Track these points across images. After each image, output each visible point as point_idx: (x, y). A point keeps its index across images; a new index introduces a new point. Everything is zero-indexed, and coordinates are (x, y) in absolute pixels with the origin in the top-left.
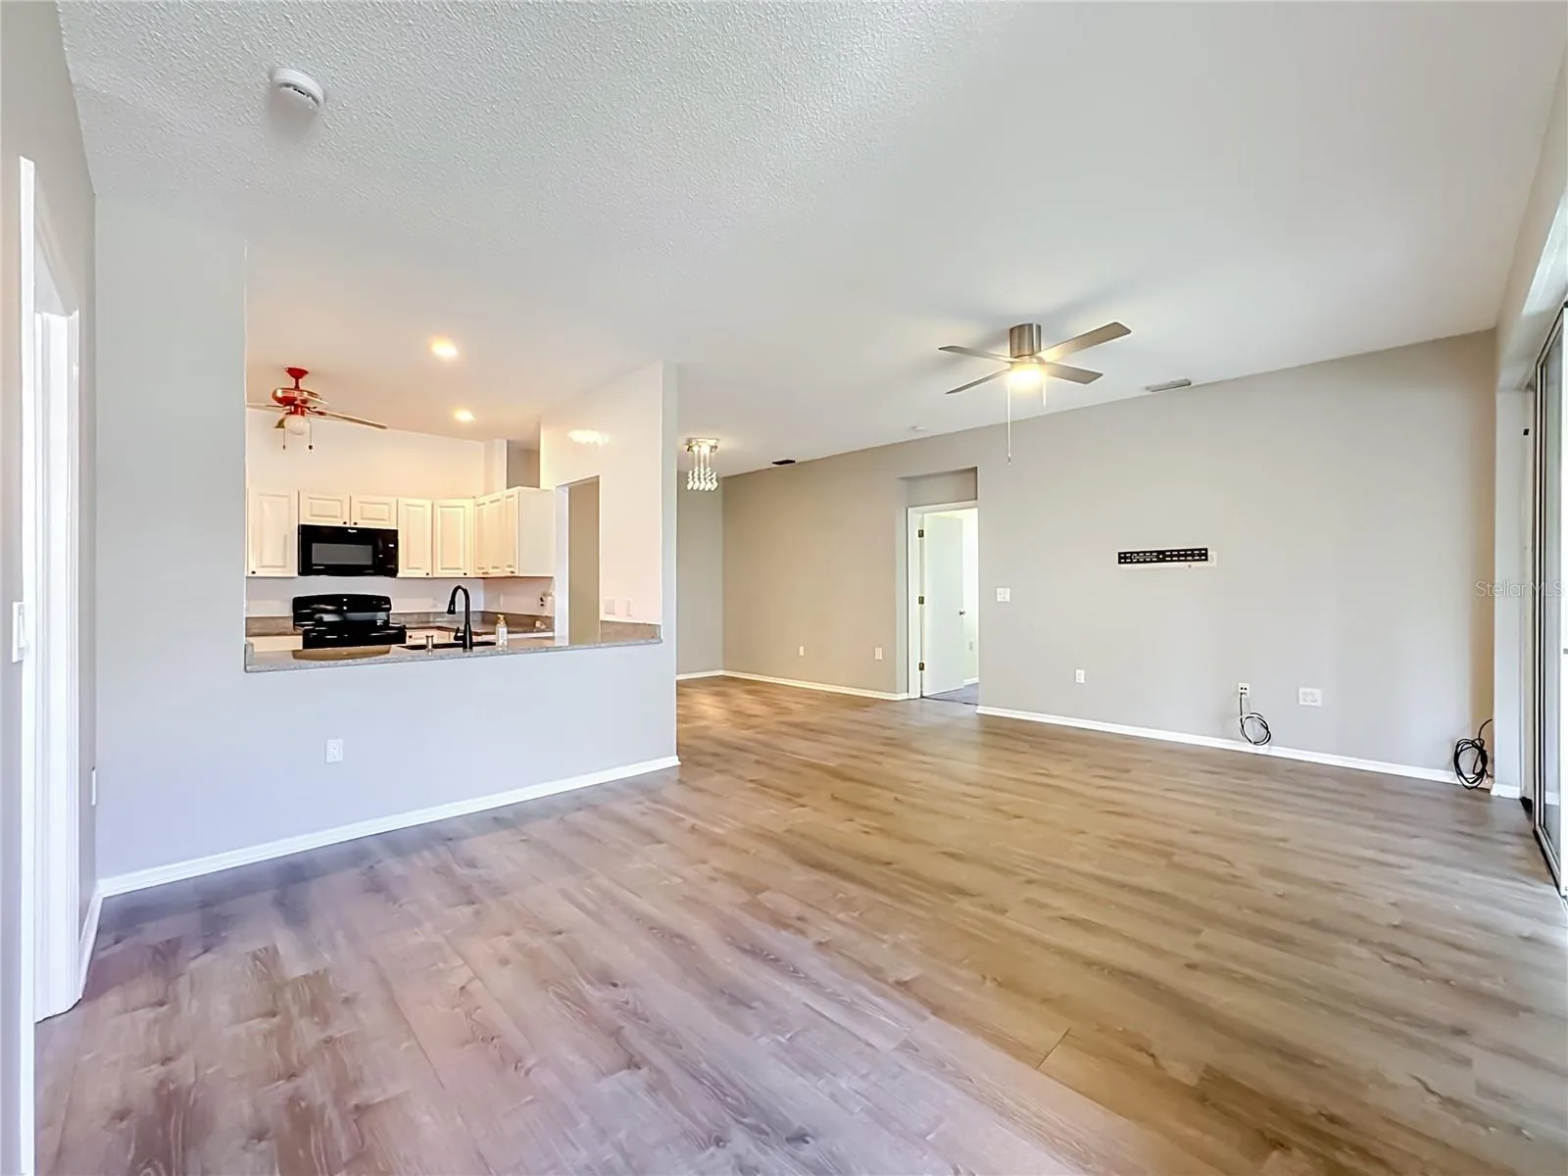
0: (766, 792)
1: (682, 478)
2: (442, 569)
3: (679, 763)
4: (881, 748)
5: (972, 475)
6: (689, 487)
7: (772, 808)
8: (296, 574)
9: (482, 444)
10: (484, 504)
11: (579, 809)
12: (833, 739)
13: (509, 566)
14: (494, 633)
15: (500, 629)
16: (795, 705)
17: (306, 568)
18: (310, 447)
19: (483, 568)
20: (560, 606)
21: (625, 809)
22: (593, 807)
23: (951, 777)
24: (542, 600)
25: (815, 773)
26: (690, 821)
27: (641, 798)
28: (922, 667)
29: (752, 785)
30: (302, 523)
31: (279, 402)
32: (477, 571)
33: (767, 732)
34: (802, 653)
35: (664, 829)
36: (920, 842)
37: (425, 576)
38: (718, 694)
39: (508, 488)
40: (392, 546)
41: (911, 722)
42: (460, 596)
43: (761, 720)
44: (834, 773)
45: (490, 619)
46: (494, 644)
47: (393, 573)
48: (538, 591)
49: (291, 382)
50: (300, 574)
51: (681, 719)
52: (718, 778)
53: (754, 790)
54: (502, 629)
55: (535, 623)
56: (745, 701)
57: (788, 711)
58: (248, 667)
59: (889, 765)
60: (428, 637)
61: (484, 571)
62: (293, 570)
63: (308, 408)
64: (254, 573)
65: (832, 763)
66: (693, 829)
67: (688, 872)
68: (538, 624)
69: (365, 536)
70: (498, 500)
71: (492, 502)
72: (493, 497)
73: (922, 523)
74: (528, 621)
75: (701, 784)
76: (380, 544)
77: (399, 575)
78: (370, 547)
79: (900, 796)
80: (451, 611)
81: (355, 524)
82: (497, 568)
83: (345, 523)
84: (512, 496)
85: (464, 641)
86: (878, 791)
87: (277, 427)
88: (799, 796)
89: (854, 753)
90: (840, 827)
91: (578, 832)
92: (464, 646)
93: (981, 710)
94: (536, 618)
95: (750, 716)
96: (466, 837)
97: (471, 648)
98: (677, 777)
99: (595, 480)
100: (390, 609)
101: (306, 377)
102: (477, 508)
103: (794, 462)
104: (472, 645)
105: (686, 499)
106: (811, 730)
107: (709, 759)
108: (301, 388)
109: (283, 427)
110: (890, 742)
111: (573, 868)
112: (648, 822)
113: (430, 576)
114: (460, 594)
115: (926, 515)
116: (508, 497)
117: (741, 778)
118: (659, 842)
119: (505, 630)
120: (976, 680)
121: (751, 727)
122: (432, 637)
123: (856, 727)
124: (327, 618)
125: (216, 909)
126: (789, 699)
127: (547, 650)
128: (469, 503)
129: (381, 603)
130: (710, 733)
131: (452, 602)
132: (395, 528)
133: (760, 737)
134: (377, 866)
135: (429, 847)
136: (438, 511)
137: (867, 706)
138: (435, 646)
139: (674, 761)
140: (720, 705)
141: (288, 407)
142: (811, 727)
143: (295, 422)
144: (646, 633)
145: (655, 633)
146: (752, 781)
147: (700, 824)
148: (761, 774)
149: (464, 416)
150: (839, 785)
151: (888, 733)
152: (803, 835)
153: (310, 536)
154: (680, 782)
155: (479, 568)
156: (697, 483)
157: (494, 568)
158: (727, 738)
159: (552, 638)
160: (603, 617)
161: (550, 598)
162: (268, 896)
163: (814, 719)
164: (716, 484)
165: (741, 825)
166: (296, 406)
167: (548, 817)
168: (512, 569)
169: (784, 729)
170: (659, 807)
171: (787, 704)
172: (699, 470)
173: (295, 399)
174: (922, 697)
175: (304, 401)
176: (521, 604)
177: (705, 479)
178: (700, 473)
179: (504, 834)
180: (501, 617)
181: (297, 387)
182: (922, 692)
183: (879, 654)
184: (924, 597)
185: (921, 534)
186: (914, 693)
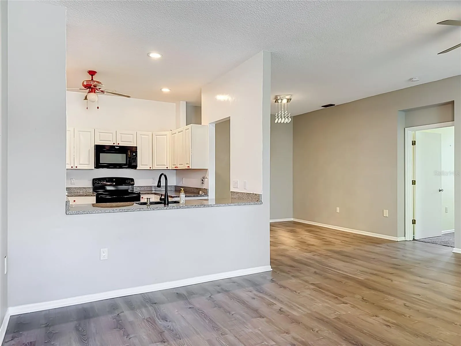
0: (322, 292)
1: (273, 117)
2: (157, 165)
3: (272, 270)
4: (391, 271)
5: (450, 105)
6: (276, 122)
7: (326, 302)
8: (93, 168)
9: (175, 104)
10: (176, 133)
11: (219, 292)
12: (359, 262)
13: (187, 164)
14: (179, 197)
15: (182, 195)
16: (334, 240)
17: (98, 165)
18: (98, 108)
19: (175, 165)
20: (211, 184)
21: (243, 294)
22: (226, 291)
23: (441, 293)
24: (202, 181)
25: (351, 283)
26: (279, 305)
27: (251, 288)
28: (414, 222)
29: (312, 287)
30: (95, 144)
31: (85, 87)
32: (172, 166)
33: (320, 255)
34: (338, 211)
35: (264, 309)
36: (425, 336)
37: (149, 169)
38: (292, 231)
39: (186, 125)
40: (134, 154)
41: (407, 255)
42: (163, 179)
43: (315, 248)
44: (363, 284)
45: (178, 189)
46: (179, 202)
47: (135, 167)
48: (200, 176)
49: (89, 77)
50: (95, 168)
51: (272, 244)
52: (294, 280)
53: (314, 290)
54: (183, 195)
55: (199, 192)
56: (306, 236)
57: (332, 244)
58: (67, 212)
59: (397, 281)
60: (147, 198)
61: (176, 166)
62: (92, 166)
63: (97, 89)
64: (76, 167)
65: (361, 278)
66: (281, 311)
67: (277, 337)
68: (201, 192)
69: (123, 150)
70: (182, 131)
71: (179, 132)
72: (179, 130)
73: (414, 137)
74: (196, 191)
75: (283, 283)
76: (129, 153)
77: (138, 168)
78: (125, 155)
79: (408, 304)
80: (159, 186)
81: (118, 144)
82: (182, 164)
83: (114, 144)
84: (188, 129)
85: (164, 201)
86: (392, 298)
87: (85, 99)
88: (342, 296)
89: (375, 272)
90: (371, 320)
91: (218, 306)
92: (165, 204)
93: (456, 250)
94: (199, 189)
95: (309, 245)
96: (163, 303)
97: (168, 204)
98: (270, 278)
99: (228, 119)
100: (134, 184)
101: (96, 75)
102: (172, 136)
103: (334, 105)
104: (168, 203)
105: (275, 128)
106: (347, 256)
107: (287, 269)
108: (94, 80)
109: (87, 99)
110: (396, 267)
111: (215, 328)
112: (255, 303)
113: (151, 169)
114: (163, 177)
115: (417, 132)
116: (186, 130)
117: (306, 282)
118: (261, 317)
119: (184, 195)
120: (453, 230)
121: (311, 252)
122: (150, 198)
123: (373, 256)
124: (109, 188)
125: (51, 329)
126: (331, 236)
127: (204, 206)
128: (168, 133)
129: (130, 181)
130: (288, 253)
131: (159, 181)
132: (136, 146)
133: (316, 257)
134: (121, 314)
135: (146, 307)
136: (154, 137)
137: (379, 244)
138: (151, 203)
139: (269, 268)
140: (293, 238)
141: (89, 89)
142: (346, 254)
143: (92, 96)
144: (255, 199)
145: (259, 199)
146: (312, 284)
147: (285, 308)
148: (317, 280)
149: (166, 90)
150: (367, 292)
151: (394, 261)
152: (346, 322)
153: (100, 149)
154: (272, 281)
155: (173, 165)
156: (280, 119)
157: (180, 165)
158: (297, 257)
159: (207, 200)
160: (232, 189)
161: (206, 180)
162: (72, 324)
163: (348, 249)
164: (290, 119)
165: (309, 312)
166: (92, 88)
167: (203, 295)
168: (188, 165)
169: (330, 254)
170: (261, 295)
171: (331, 239)
172: (281, 112)
173: (91, 85)
174: (414, 240)
175: (95, 86)
176: (192, 182)
177: (284, 117)
178: (282, 114)
179: (181, 302)
180: (182, 189)
181: (92, 79)
182: (414, 237)
183: (386, 213)
184: (415, 181)
185: (414, 143)
186: (409, 237)
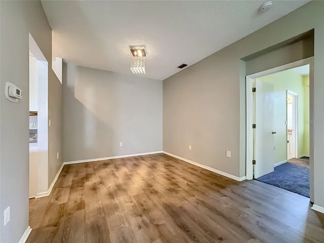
28: (254, 162)
34: (190, 148)
73: (255, 84)
115: (257, 79)
137: (223, 188)
174: (254, 179)
182: (254, 176)
183: (229, 154)
184: (255, 125)
185: (254, 90)
186: (250, 177)
